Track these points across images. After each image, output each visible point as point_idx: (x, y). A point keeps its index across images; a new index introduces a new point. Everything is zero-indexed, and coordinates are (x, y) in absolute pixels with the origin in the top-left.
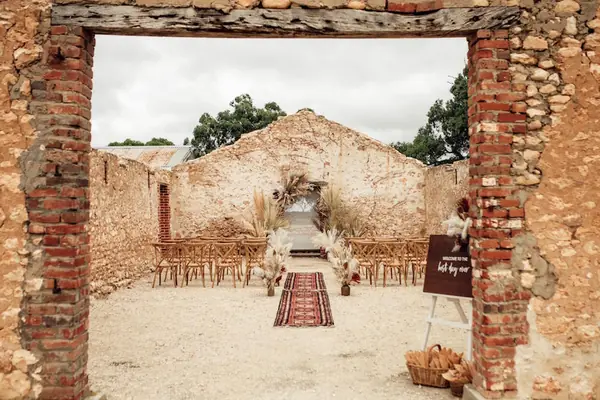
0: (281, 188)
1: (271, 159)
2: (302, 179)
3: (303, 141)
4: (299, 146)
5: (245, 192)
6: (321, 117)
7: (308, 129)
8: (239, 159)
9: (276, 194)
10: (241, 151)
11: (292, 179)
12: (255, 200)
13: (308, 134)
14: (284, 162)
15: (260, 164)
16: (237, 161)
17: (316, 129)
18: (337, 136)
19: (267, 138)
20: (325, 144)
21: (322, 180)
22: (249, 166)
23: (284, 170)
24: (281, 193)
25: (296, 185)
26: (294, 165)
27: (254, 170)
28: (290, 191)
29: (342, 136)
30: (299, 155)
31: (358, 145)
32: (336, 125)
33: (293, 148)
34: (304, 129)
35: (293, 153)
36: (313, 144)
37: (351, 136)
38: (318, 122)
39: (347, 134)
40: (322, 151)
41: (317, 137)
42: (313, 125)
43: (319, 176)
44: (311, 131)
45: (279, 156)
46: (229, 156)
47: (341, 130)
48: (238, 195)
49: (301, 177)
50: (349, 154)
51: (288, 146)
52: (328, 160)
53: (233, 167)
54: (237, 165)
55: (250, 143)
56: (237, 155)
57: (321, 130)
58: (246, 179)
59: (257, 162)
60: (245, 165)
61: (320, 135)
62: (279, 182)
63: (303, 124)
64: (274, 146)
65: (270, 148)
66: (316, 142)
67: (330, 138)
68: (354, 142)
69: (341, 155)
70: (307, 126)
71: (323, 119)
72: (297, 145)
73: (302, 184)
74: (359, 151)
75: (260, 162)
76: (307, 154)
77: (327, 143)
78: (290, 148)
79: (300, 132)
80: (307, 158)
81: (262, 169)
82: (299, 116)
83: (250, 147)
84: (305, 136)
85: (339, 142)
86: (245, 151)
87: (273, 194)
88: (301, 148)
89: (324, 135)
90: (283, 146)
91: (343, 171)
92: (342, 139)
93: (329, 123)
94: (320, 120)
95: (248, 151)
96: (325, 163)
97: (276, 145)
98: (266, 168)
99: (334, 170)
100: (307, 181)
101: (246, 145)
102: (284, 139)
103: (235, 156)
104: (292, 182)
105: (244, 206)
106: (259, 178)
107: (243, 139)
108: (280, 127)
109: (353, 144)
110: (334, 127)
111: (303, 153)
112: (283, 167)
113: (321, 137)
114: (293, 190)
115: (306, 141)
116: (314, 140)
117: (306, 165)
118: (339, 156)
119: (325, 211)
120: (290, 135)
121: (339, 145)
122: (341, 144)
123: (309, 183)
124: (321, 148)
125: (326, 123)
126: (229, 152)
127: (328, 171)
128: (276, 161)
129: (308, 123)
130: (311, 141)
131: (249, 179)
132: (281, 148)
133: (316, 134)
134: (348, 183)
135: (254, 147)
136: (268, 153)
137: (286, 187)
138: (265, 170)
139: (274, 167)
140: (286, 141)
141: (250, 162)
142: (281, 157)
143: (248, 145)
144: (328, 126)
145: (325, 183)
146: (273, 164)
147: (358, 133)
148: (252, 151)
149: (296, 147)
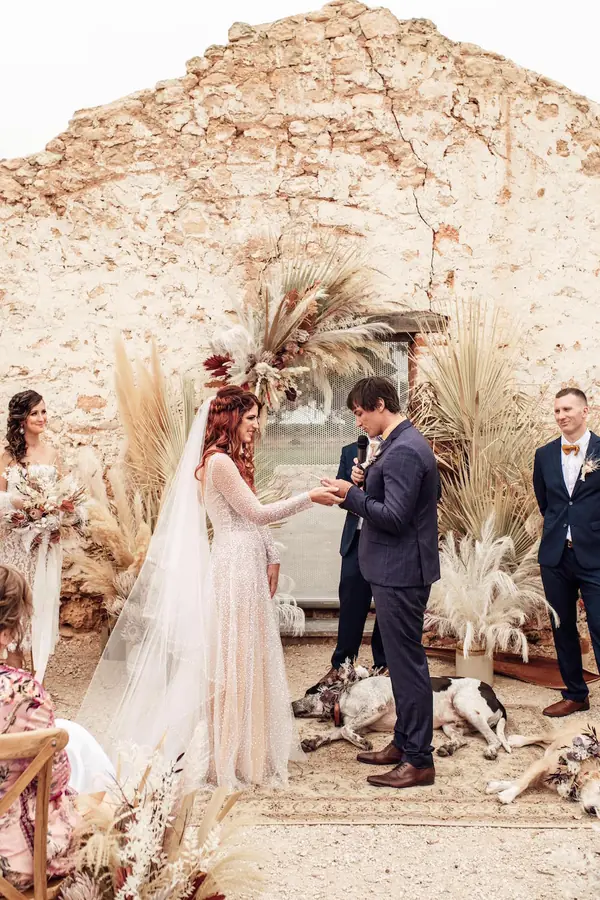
1: (197, 212)
2: (336, 301)
3: (341, 133)
4: (323, 155)
5: (83, 356)
6: (421, 26)
7: (362, 76)
8: (60, 210)
9: (217, 364)
10: (68, 173)
11: (293, 297)
12: (123, 395)
13: (361, 100)
14: (257, 223)
15: (152, 235)
16: (52, 220)
17: (399, 77)
18: (490, 110)
19: (178, 120)
20: (436, 147)
21: (420, 304)
22: (102, 239)
23: (255, 258)
24: (241, 361)
25: (309, 324)
26: (298, 236)
27: (126, 259)
28: (284, 351)
29: (512, 112)
30: (320, 195)
31: (586, 148)
32: (487, 61)
33: (296, 163)
34: (347, 77)
35: (296, 186)
36: (384, 146)
37: (555, 113)
38: (409, 49)
39: (536, 102)
40: (422, 176)
41: (405, 113)
42: (387, 59)
43: (411, 289)
44: (378, 85)
45: (235, 198)
46: (18, 198)
47: (508, 84)
48: (54, 372)
49: (333, 289)
50: (542, 193)
51: (273, 153)
52: (448, 217)
53: (31, 246)
54: (51, 236)
55: (106, 139)
56: (49, 196)
57: (420, 82)
58: (87, 297)
59: (137, 223)
60: (84, 238)
61: (414, 108)
62: (232, 312)
63: (342, 55)
64: (211, 152)
65: (194, 163)
66: (396, 135)
67: (460, 119)
68: (567, 137)
69: (507, 193)
70: (358, 65)
71: (428, 37)
72: (314, 150)
73: (337, 319)
74: (589, 175)
75: (152, 224)
76: (356, 188)
77: (449, 141)
78: (284, 162)
79: (327, 93)
80: (356, 206)
81: (157, 256)
82: (323, 20)
83: (109, 159)
84: (350, 112)
85: (500, 135)
86: (84, 178)
87: (206, 364)
88: (331, 165)
89: (434, 107)
90: (253, 152)
91: (515, 268)
92: (514, 122)
93: (456, 52)
94: (418, 39)
95: (97, 175)
96: (436, 227)
97: (220, 148)
98: (177, 250)
99: (474, 263)
100: (358, 310)
101: (90, 152)
102: (257, 122)
103: (43, 201)
104: (291, 308)
105: (81, 418)
106: (146, 293)
107: (80, 123)
108: (237, 73)
109: (561, 145)
110: (478, 69)
111: (338, 184)
112: (251, 246)
113: (420, 114)
114: (297, 349)
115: (352, 129)
116: (388, 129)
117: (353, 238)
118: (500, 201)
119: (445, 445)
120: (284, 106)
121: (501, 148)
122: (509, 148)
123: (364, 319)
124: (421, 164)
125: (442, 51)
126: (17, 179)
127: (449, 266)
128: (222, 220)
129: (363, 51)
130: (378, 133)
131: (102, 300)
132: (241, 163)
133: (396, 101)
134: (537, 318)
135: (126, 158)
136: (188, 184)
137: (262, 335)
138: (174, 260)
139: (213, 246)
140: (264, 130)
141: (109, 224)
142: (243, 201)
143: (97, 152)
144: (450, 65)
145: (436, 320)
146: (207, 235)
147: (584, 98)
148: (115, 177)
149: (308, 160)
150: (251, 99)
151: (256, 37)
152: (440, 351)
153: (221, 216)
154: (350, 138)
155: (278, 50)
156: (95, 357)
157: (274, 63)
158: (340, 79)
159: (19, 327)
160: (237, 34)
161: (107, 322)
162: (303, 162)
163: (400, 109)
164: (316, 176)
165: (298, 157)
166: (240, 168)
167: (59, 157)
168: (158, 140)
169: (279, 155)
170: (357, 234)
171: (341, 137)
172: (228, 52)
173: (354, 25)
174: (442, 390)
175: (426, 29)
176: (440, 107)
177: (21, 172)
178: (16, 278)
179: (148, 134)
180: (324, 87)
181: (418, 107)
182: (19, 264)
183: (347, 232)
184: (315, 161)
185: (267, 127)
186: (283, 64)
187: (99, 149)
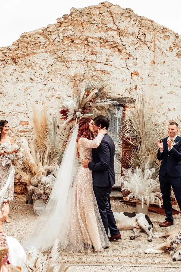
0: (71, 104)
1: (59, 65)
2: (101, 94)
3: (104, 42)
4: (98, 49)
5: (22, 109)
6: (129, 11)
7: (111, 25)
8: (16, 63)
9: (64, 112)
10: (19, 52)
11: (88, 92)
12: (35, 122)
13: (110, 33)
14: (78, 69)
15: (45, 72)
16: (14, 66)
17: (122, 26)
18: (149, 37)
19: (53, 37)
20: (133, 47)
21: (127, 95)
22: (29, 73)
23: (76, 80)
24: (72, 111)
25: (93, 100)
26: (90, 73)
27: (36, 79)
28: (85, 109)
29: (156, 38)
30: (97, 61)
31: (178, 49)
32: (148, 22)
33: (90, 51)
34: (106, 25)
35: (89, 58)
36: (117, 47)
37: (169, 38)
38: (125, 17)
39: (163, 35)
40: (128, 56)
41: (123, 37)
42: (118, 20)
43: (124, 90)
44: (115, 28)
45: (71, 61)
46: (3, 59)
47: (154, 29)
48: (13, 113)
49: (100, 90)
50: (164, 62)
51: (83, 48)
52: (136, 69)
53: (7, 74)
54: (13, 71)
55: (31, 42)
56: (13, 59)
57: (128, 28)
58: (24, 90)
59: (40, 68)
60: (23, 72)
61: (126, 35)
62: (69, 96)
63: (104, 18)
64: (64, 47)
65: (58, 50)
66: (120, 43)
67: (140, 39)
68: (172, 46)
69: (154, 62)
70: (110, 22)
71: (131, 14)
72: (95, 47)
73: (101, 99)
74: (178, 57)
75: (45, 68)
76: (108, 59)
77: (136, 46)
78: (86, 50)
79: (100, 30)
80: (108, 65)
81: (46, 78)
82: (99, 8)
83: (32, 48)
84: (107, 36)
85: (152, 44)
86: (24, 53)
87: (60, 112)
88: (100, 52)
89: (132, 35)
90: (76, 47)
91: (156, 85)
92: (156, 40)
93: (139, 19)
94: (128, 15)
95: (28, 53)
96: (132, 72)
97: (66, 46)
98: (53, 77)
99: (144, 83)
100: (108, 97)
101: (26, 46)
102: (78, 38)
103: (11, 60)
104: (87, 95)
105: (21, 128)
106: (43, 90)
107: (23, 37)
108: (73, 23)
109: (170, 48)
110: (146, 24)
111: (103, 58)
112: (75, 76)
113: (128, 37)
114: (89, 108)
115: (107, 41)
116: (118, 41)
117: (107, 75)
118: (152, 64)
119: (134, 139)
120: (86, 33)
121: (152, 49)
122: (155, 49)
123: (110, 100)
124: (128, 53)
125: (135, 18)
126: (3, 53)
127: (136, 84)
128: (67, 68)
129: (111, 18)
130: (115, 43)
131: (29, 91)
132: (73, 51)
133: (121, 33)
134: (162, 100)
135: (37, 48)
136: (56, 56)
137: (78, 103)
138: (51, 79)
139: (63, 76)
140: (80, 41)
141: (32, 68)
142: (73, 62)
143: (28, 46)
144: (137, 23)
145: (132, 100)
146: (62, 72)
147: (177, 34)
148: (34, 53)
149: (94, 50)
150: (76, 31)
151: (78, 12)
152: (133, 110)
153: (66, 66)
154: (107, 44)
155: (85, 16)
156: (26, 109)
157: (84, 20)
158: (104, 26)
159: (3, 99)
160: (72, 11)
161: (30, 98)
162: (92, 51)
163: (122, 35)
164: (96, 55)
165: (90, 49)
166: (72, 52)
167: (16, 47)
168: (47, 43)
169: (85, 48)
170: (108, 73)
171: (104, 44)
172: (70, 16)
173: (108, 10)
174: (133, 122)
175: (130, 12)
176: (134, 35)
177: (5, 51)
178: (2, 84)
179: (44, 41)
180: (99, 28)
181: (127, 35)
182: (3, 80)
183: (105, 73)
184: (95, 51)
185: (81, 40)
186: (87, 21)
187: (29, 45)
